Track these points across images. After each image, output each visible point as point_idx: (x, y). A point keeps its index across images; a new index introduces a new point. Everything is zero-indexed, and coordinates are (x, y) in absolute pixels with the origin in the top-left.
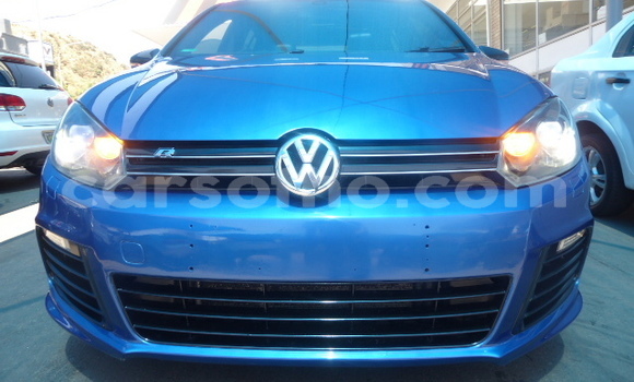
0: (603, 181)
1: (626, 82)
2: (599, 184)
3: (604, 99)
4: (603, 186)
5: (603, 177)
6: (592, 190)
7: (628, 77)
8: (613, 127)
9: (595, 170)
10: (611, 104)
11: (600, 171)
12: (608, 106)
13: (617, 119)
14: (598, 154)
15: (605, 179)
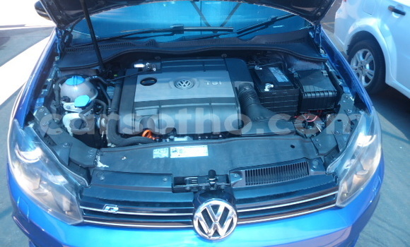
0: (372, 75)
1: (403, 14)
2: (369, 76)
3: (384, 21)
4: (371, 78)
5: (373, 72)
6: (363, 78)
7: (405, 10)
8: (387, 43)
9: (368, 66)
10: (389, 27)
11: (371, 68)
12: (386, 28)
13: (390, 38)
14: (372, 56)
15: (373, 74)
